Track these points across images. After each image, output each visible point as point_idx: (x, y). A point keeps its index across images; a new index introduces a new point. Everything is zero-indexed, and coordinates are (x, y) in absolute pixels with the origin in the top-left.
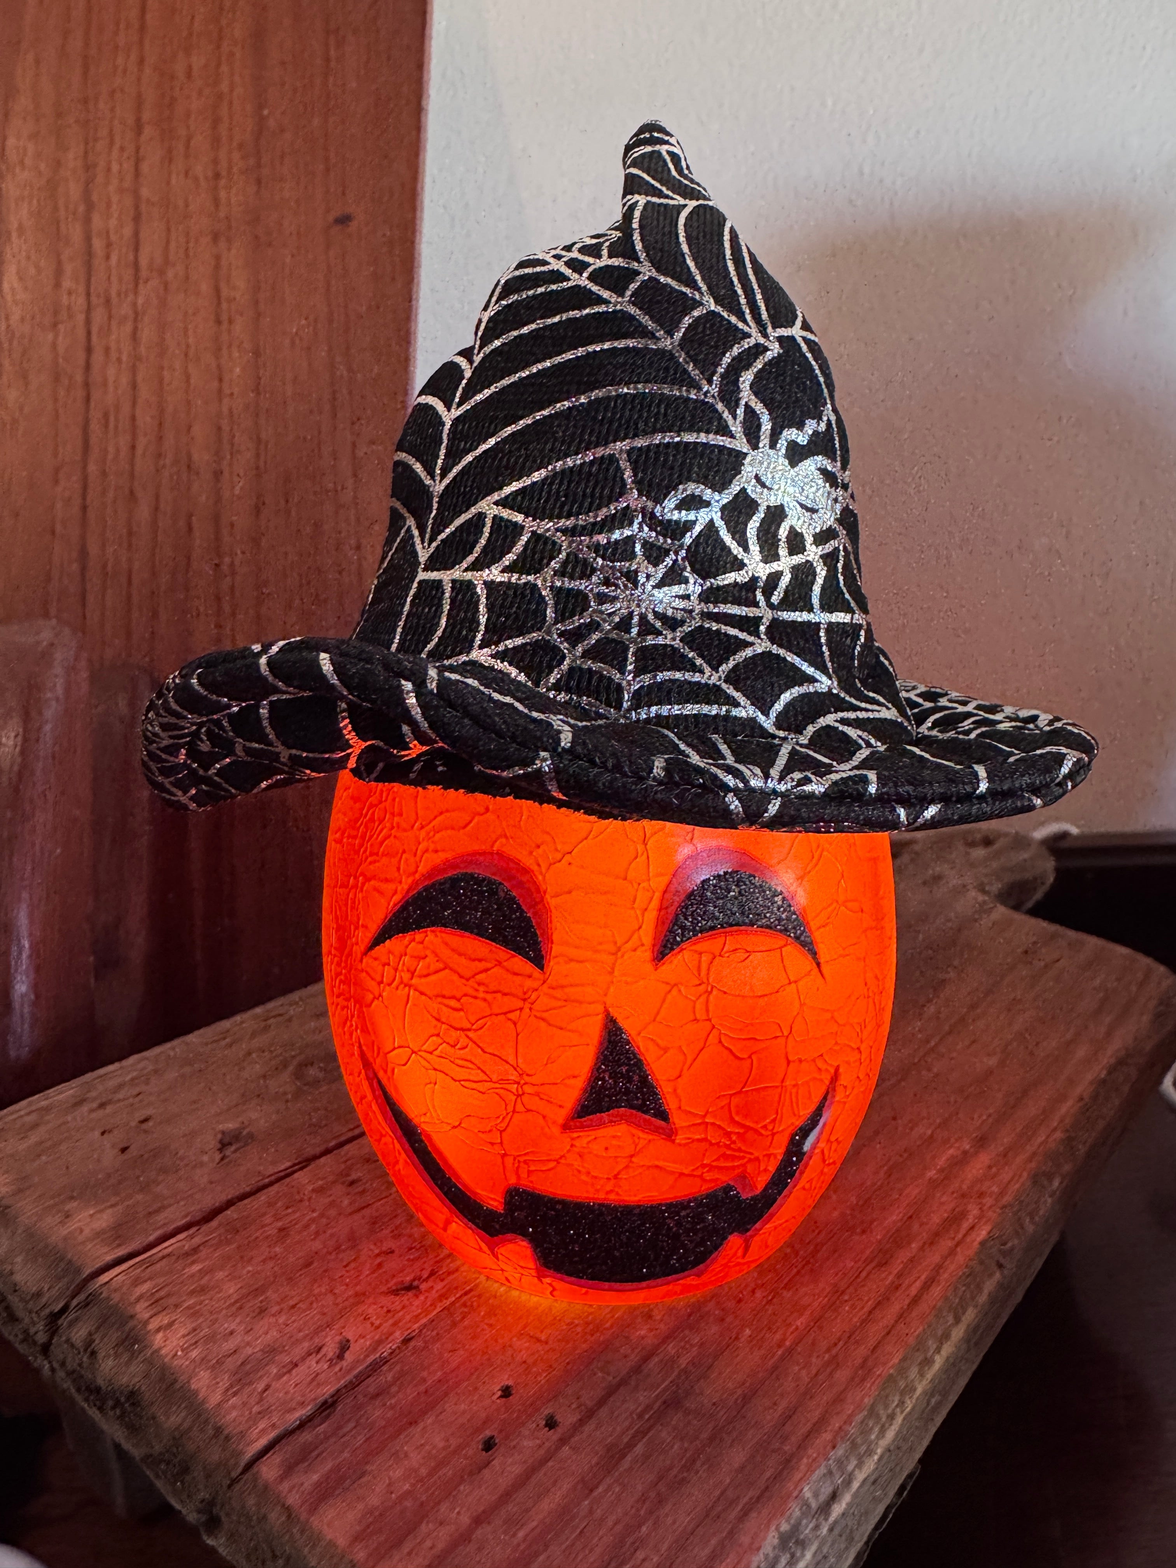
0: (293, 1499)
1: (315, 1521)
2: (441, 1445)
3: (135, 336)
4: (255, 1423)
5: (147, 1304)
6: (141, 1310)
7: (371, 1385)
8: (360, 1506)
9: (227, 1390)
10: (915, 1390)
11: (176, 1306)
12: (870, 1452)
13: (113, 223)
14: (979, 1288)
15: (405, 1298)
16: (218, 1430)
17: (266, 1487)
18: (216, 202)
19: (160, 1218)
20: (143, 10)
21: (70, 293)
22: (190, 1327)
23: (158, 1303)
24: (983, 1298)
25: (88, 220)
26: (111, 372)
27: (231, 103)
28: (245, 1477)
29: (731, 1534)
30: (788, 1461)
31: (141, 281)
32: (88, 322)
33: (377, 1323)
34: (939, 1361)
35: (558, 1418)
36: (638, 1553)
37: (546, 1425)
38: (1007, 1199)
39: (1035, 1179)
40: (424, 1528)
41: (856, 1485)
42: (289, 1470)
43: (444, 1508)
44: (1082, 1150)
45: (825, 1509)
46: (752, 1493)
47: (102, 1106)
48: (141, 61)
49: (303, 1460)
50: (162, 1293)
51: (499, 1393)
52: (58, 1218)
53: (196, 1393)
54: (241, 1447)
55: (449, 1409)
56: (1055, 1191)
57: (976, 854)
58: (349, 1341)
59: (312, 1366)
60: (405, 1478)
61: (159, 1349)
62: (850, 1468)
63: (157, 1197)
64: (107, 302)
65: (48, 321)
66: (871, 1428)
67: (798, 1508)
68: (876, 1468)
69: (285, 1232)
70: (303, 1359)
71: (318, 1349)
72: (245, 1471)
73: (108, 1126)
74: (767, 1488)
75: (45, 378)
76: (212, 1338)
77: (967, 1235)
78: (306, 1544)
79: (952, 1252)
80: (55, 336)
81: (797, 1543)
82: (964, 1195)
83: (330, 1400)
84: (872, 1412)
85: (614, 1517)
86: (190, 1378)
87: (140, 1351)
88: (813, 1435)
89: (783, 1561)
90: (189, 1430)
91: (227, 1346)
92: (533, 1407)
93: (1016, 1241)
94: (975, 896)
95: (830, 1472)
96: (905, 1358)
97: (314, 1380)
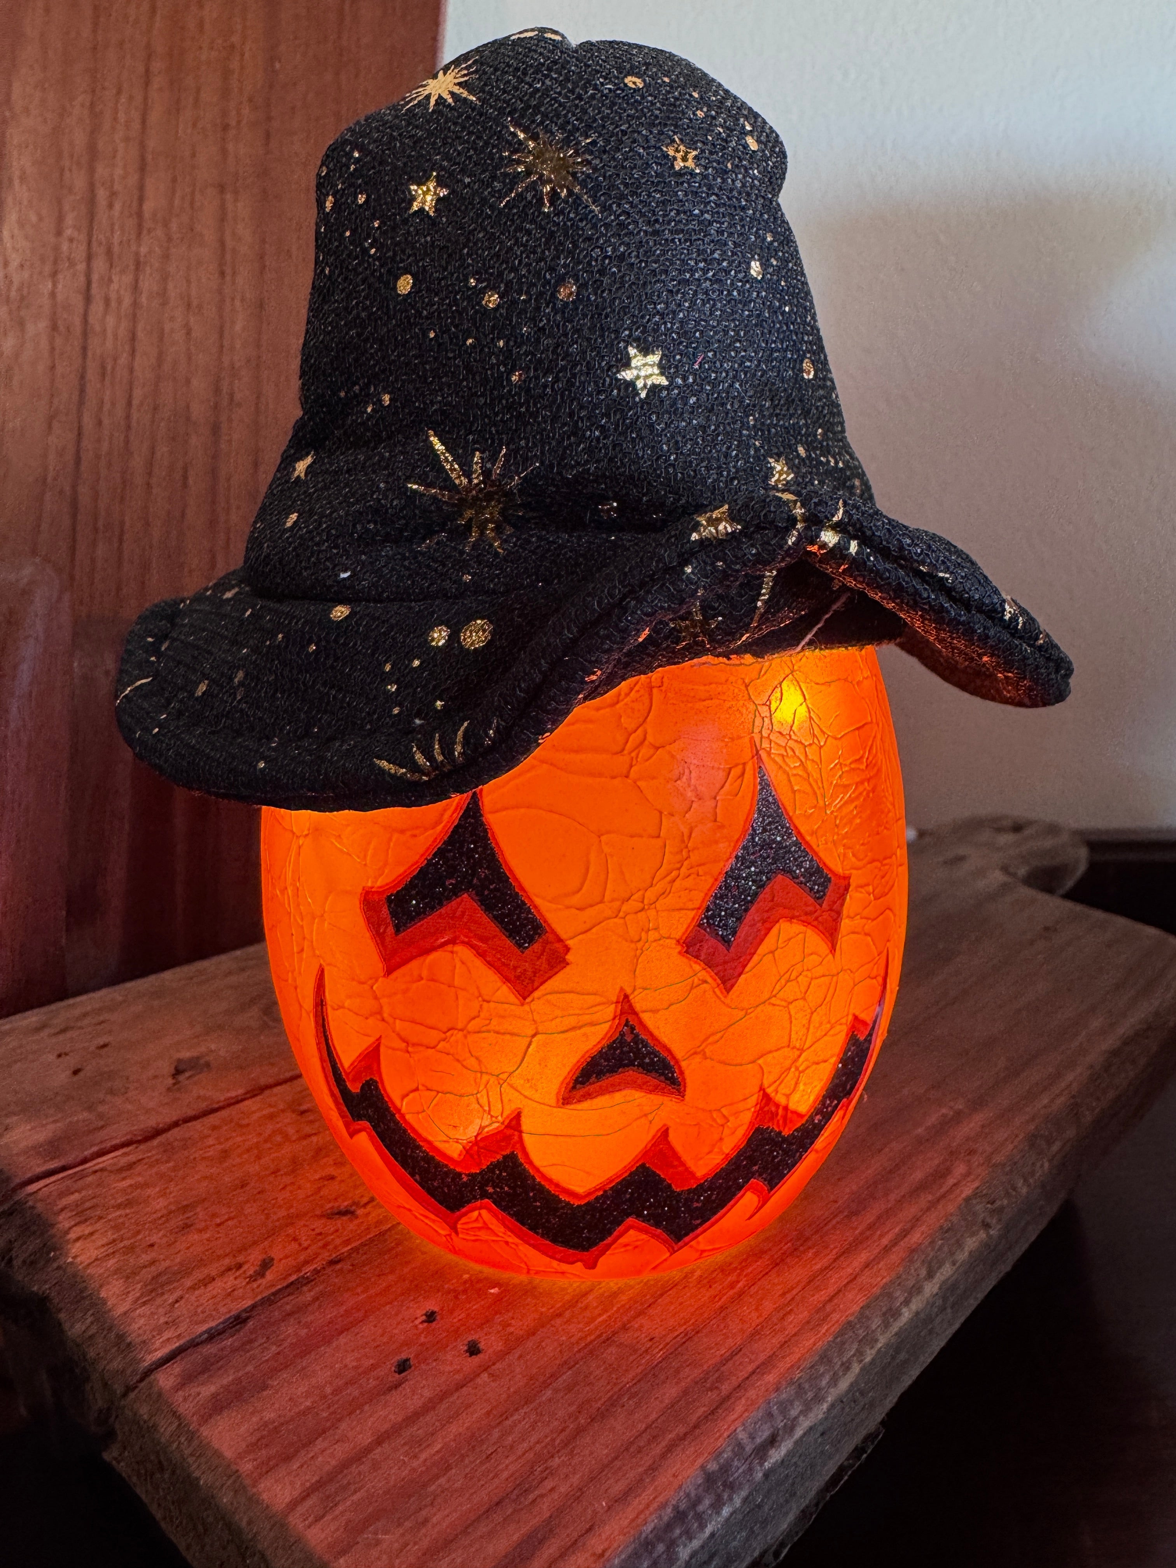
0: (186, 1409)
1: (205, 1431)
2: (352, 1364)
3: (135, 287)
4: (160, 1333)
5: (69, 1214)
6: (64, 1221)
7: (289, 1303)
8: (256, 1419)
9: (138, 1299)
10: (877, 1341)
11: (100, 1218)
12: (819, 1399)
13: (119, 171)
14: (959, 1244)
15: (339, 1222)
16: (121, 1337)
17: (160, 1395)
18: (224, 151)
19: (102, 1134)
21: (71, 240)
22: (110, 1236)
23: (82, 1215)
24: (962, 1256)
25: (92, 170)
26: (111, 321)
27: (242, 55)
28: (142, 1384)
29: (653, 1469)
30: (725, 1400)
31: (145, 232)
32: (89, 272)
33: (305, 1244)
34: (906, 1314)
35: (482, 1346)
36: (546, 1483)
37: (468, 1351)
38: (998, 1158)
39: (1032, 1140)
40: (320, 1444)
41: (799, 1432)
42: (188, 1379)
43: (345, 1425)
44: (1088, 1118)
45: (762, 1451)
46: (681, 1429)
47: (63, 1031)
48: (153, 12)
49: (202, 1372)
50: (88, 1205)
51: (424, 1318)
53: (104, 1302)
54: (140, 1356)
55: (367, 1330)
56: (1054, 1156)
57: (1005, 839)
58: (273, 1259)
59: (230, 1281)
60: (308, 1394)
61: (75, 1257)
62: (794, 1413)
63: (101, 1116)
64: (109, 252)
65: (48, 269)
66: (823, 1373)
67: (730, 1448)
68: (826, 1418)
69: (225, 1154)
70: (222, 1274)
71: (239, 1266)
72: (141, 1380)
73: (67, 1049)
74: (696, 1427)
75: (43, 325)
76: (131, 1249)
77: (950, 1191)
78: (192, 1455)
79: (932, 1205)
80: (54, 285)
81: (725, 1485)
82: (953, 1154)
83: (244, 1315)
84: (824, 1358)
85: (525, 1445)
86: (101, 1286)
87: (55, 1259)
88: (754, 1377)
89: (707, 1502)
90: (91, 1337)
91: (145, 1258)
92: (456, 1333)
93: (1005, 1202)
94: (998, 877)
95: (770, 1415)
96: (867, 1306)
97: (229, 1294)
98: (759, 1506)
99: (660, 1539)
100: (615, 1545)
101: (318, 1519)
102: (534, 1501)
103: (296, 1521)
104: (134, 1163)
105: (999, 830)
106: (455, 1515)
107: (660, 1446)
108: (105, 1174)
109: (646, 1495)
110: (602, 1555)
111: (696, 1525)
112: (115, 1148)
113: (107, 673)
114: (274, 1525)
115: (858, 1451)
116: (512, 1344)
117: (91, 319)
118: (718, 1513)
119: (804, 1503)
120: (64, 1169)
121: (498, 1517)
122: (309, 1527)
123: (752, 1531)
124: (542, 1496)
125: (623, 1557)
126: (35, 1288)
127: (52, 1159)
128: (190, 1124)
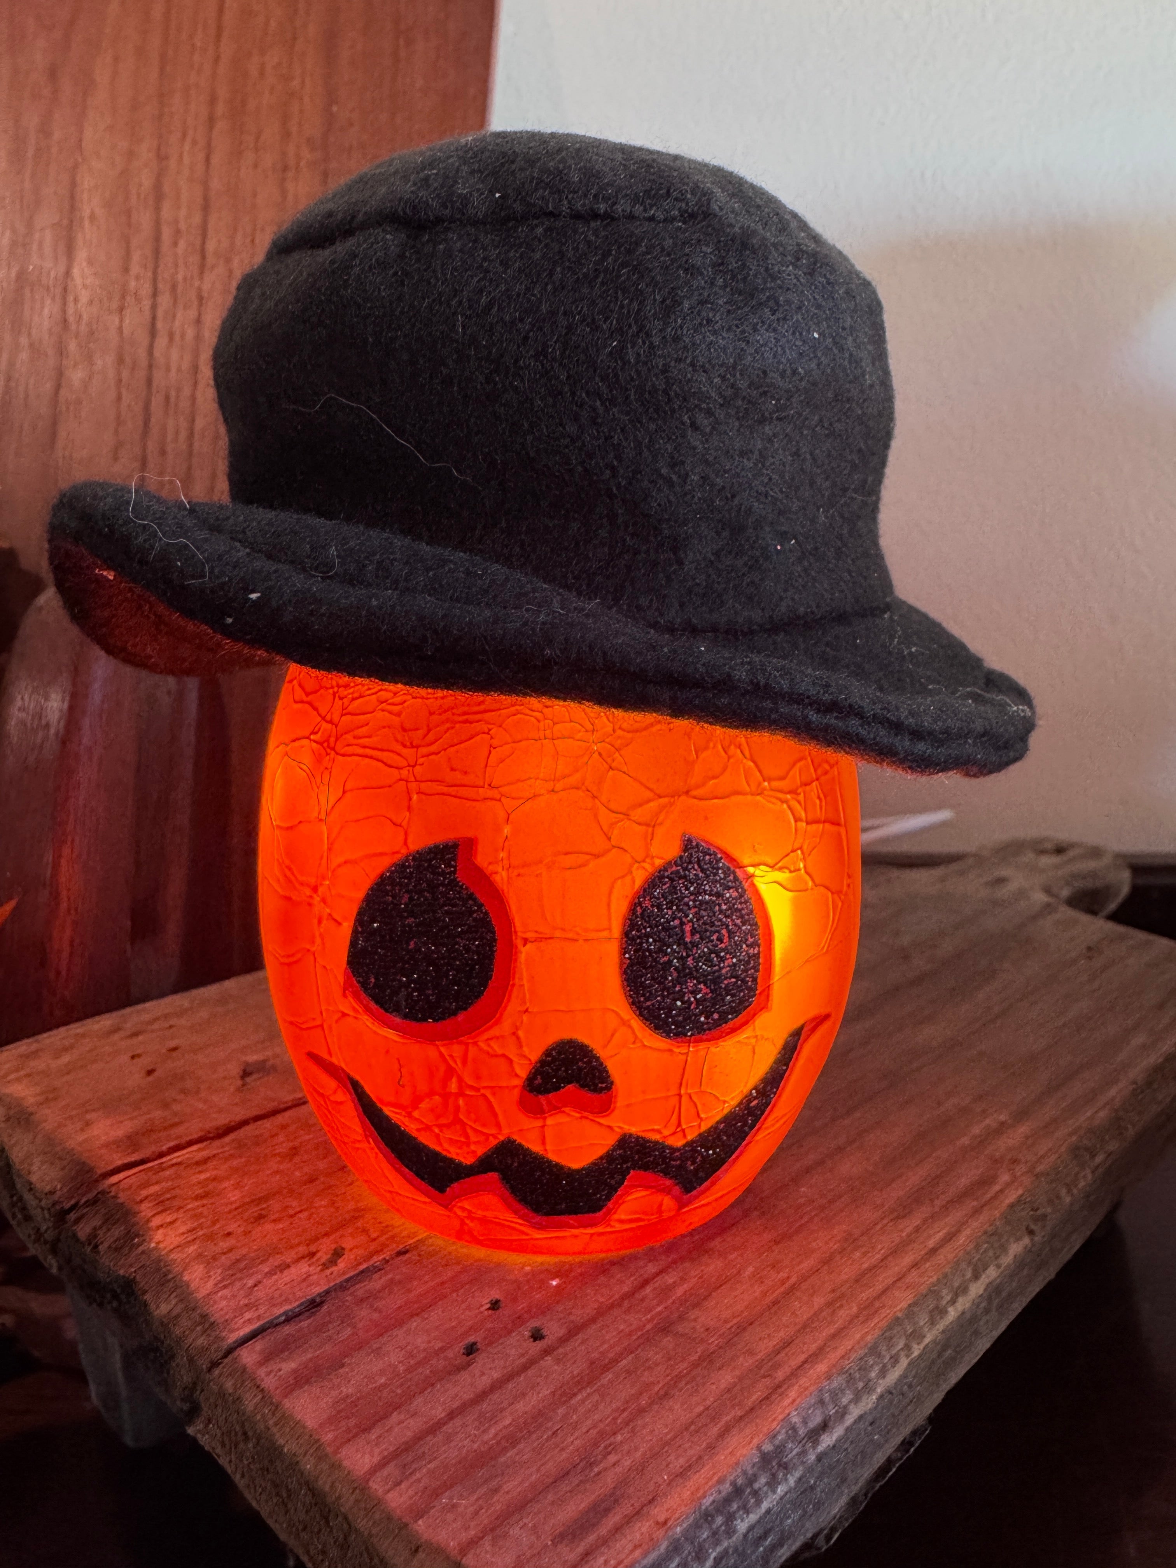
0: (269, 1382)
1: (287, 1403)
2: (423, 1346)
3: (198, 321)
4: (241, 1314)
5: (151, 1204)
6: (146, 1210)
7: (360, 1290)
8: (334, 1393)
9: (220, 1282)
10: (924, 1337)
11: (180, 1208)
12: (868, 1388)
13: (183, 212)
14: (1004, 1249)
16: (204, 1317)
17: (244, 1369)
18: (284, 193)
19: (180, 1130)
20: (221, 10)
21: (137, 278)
22: (190, 1225)
23: (163, 1204)
24: (1007, 1260)
25: (158, 209)
26: (175, 354)
27: (301, 100)
28: (226, 1361)
29: (711, 1447)
30: (779, 1386)
32: (154, 307)
33: (374, 1235)
34: (952, 1314)
35: (545, 1332)
36: (609, 1457)
37: (532, 1336)
38: (1041, 1168)
39: (1075, 1151)
40: (395, 1417)
41: (849, 1421)
42: (267, 1358)
43: (419, 1401)
44: (1131, 1132)
45: (814, 1435)
46: (737, 1412)
47: (136, 1034)
48: (217, 59)
49: (282, 1351)
50: (168, 1196)
51: (488, 1306)
52: (79, 1125)
53: (187, 1284)
54: (224, 1334)
55: (436, 1315)
56: (1097, 1167)
57: (1046, 861)
58: (343, 1249)
59: (303, 1268)
60: (382, 1372)
61: (158, 1243)
62: (845, 1401)
63: (176, 1114)
64: (174, 288)
65: (115, 305)
66: (872, 1366)
67: (784, 1431)
68: (875, 1408)
69: (294, 1151)
70: (298, 1260)
71: (312, 1255)
72: (226, 1356)
73: (138, 1052)
74: (752, 1409)
75: (110, 359)
76: (210, 1237)
77: (995, 1197)
78: (276, 1424)
79: (977, 1211)
80: (121, 320)
81: (780, 1465)
82: (996, 1162)
83: (318, 1300)
84: (874, 1350)
85: (589, 1422)
86: (185, 1269)
87: (139, 1245)
88: (807, 1366)
89: (763, 1480)
90: (177, 1316)
91: (224, 1245)
92: (519, 1320)
93: (1049, 1210)
94: (1040, 897)
95: (821, 1402)
96: (915, 1304)
97: (304, 1280)
98: (812, 1488)
99: (718, 1511)
100: (677, 1515)
101: (398, 1484)
102: (599, 1473)
103: (376, 1486)
104: (209, 1158)
105: (1043, 852)
106: (527, 1484)
107: (719, 1426)
108: (182, 1167)
109: (705, 1472)
110: (665, 1523)
111: (752, 1501)
112: (190, 1143)
113: (169, 693)
114: (355, 1489)
115: (906, 1444)
116: (573, 1332)
117: (157, 353)
118: (774, 1492)
119: (855, 1489)
120: (143, 1162)
121: (564, 1487)
122: (389, 1491)
123: (805, 1512)
124: (605, 1469)
125: (685, 1525)
126: (122, 1272)
127: (133, 1152)
128: (259, 1123)
